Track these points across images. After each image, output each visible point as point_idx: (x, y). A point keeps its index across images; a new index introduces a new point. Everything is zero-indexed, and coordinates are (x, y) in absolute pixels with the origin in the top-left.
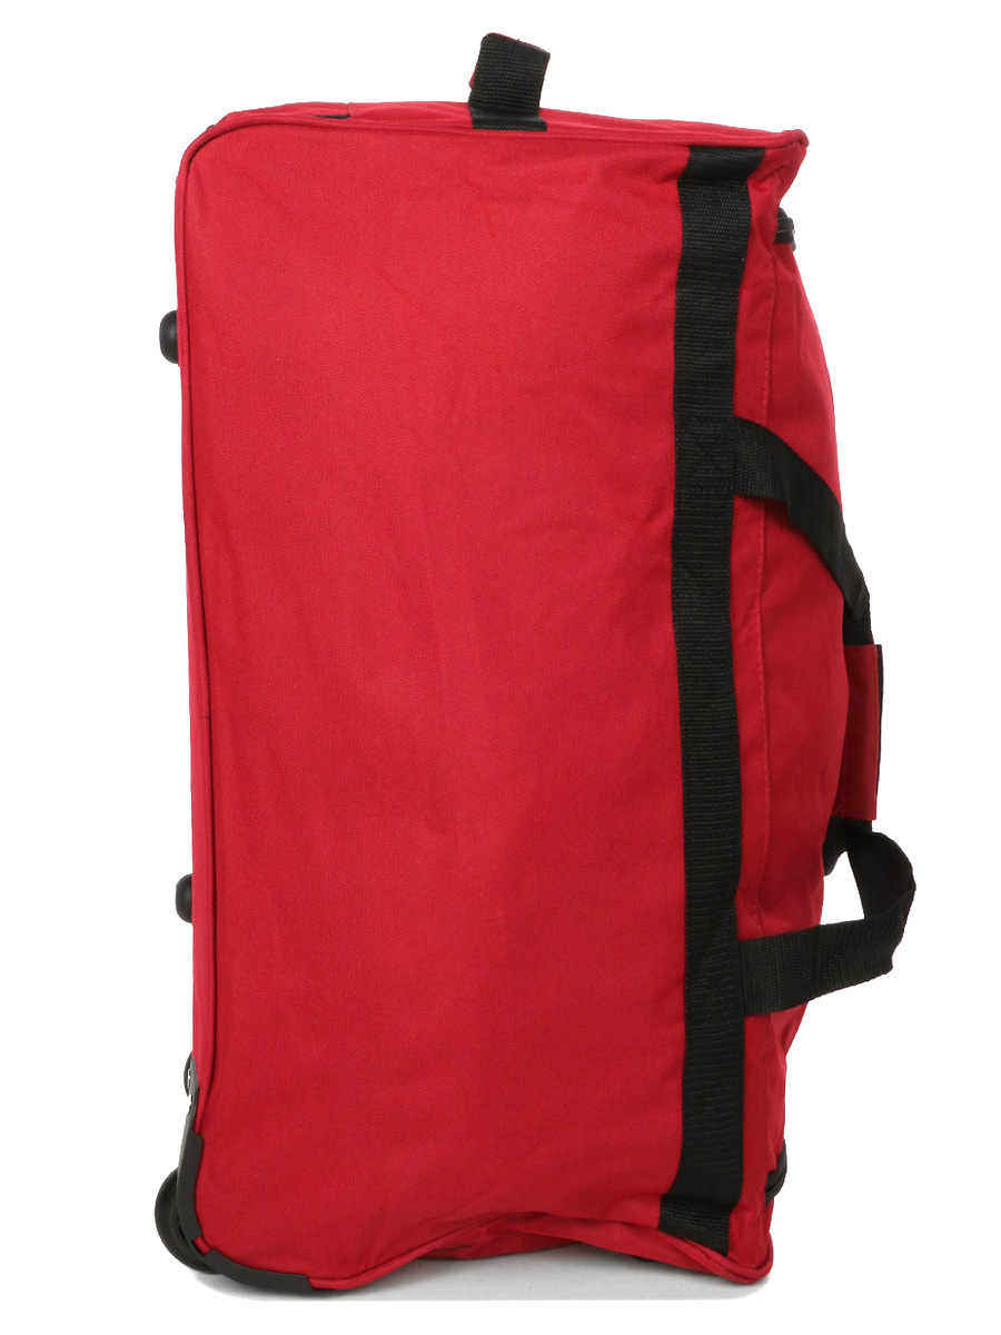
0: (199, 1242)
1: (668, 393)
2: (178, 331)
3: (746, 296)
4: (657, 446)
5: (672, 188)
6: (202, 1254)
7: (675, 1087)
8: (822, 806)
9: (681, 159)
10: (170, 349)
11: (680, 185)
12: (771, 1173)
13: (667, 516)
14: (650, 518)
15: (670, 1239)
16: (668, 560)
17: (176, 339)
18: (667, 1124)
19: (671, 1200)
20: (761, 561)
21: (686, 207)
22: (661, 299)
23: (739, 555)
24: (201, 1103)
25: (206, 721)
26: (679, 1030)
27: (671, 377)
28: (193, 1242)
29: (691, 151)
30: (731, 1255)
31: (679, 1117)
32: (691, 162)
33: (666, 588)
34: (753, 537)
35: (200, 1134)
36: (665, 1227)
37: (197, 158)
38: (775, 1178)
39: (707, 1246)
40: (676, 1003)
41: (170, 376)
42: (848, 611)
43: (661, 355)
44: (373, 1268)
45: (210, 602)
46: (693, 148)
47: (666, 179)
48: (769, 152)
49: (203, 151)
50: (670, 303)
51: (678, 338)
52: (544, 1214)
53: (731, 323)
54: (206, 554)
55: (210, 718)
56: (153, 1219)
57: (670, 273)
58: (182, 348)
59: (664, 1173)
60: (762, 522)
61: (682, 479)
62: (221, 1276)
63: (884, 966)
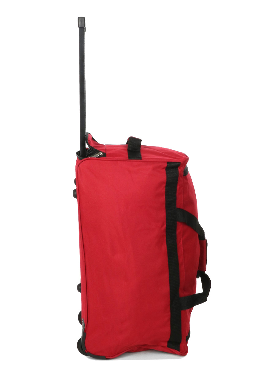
0: (86, 351)
1: (165, 205)
2: (77, 193)
3: (178, 187)
4: (162, 215)
5: (164, 170)
6: (86, 353)
7: (169, 323)
8: (196, 271)
9: (165, 165)
10: (75, 196)
11: (166, 169)
12: (187, 337)
13: (165, 226)
14: (162, 227)
15: (169, 349)
16: (165, 234)
17: (76, 194)
18: (168, 329)
19: (169, 342)
20: (182, 232)
21: (167, 173)
22: (163, 189)
23: (178, 232)
24: (86, 327)
25: (84, 262)
26: (169, 313)
27: (165, 203)
28: (85, 351)
29: (167, 163)
30: (180, 351)
31: (170, 328)
32: (167, 166)
33: (165, 238)
34: (180, 228)
35: (85, 332)
36: (168, 346)
37: (80, 165)
38: (188, 337)
39: (176, 350)
40: (169, 309)
41: (76, 200)
42: (199, 236)
43: (163, 199)
44: (117, 355)
45: (85, 242)
46: (168, 163)
47: (163, 169)
48: (181, 163)
49: (81, 164)
50: (164, 190)
51: (166, 196)
52: (146, 345)
53: (176, 192)
54: (84, 234)
55: (85, 262)
56: (77, 347)
57: (164, 185)
58: (78, 196)
59: (167, 338)
60: (182, 225)
61: (167, 220)
62: (89, 356)
63: (206, 300)
